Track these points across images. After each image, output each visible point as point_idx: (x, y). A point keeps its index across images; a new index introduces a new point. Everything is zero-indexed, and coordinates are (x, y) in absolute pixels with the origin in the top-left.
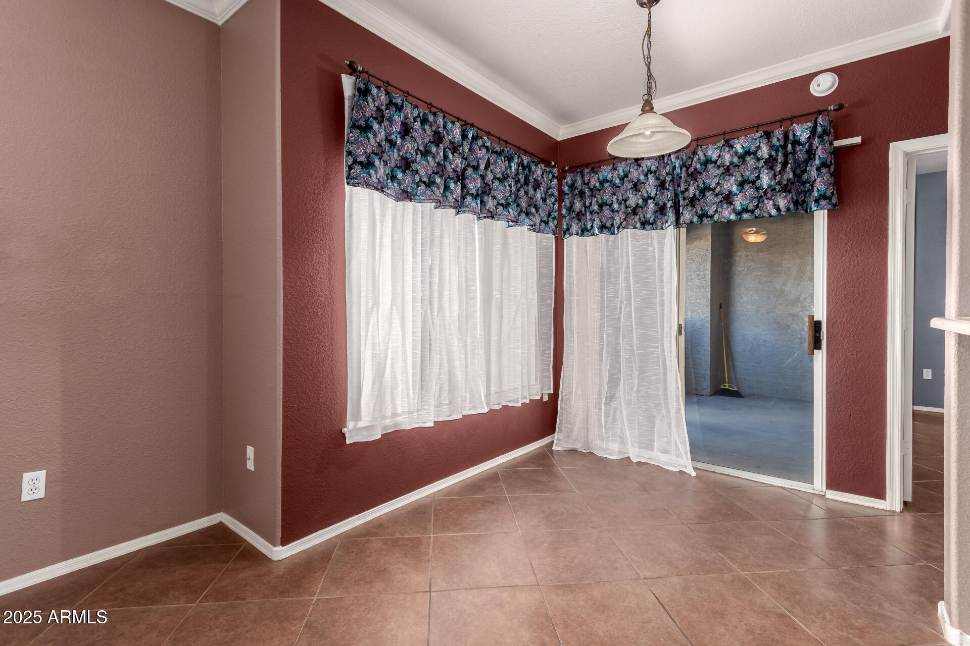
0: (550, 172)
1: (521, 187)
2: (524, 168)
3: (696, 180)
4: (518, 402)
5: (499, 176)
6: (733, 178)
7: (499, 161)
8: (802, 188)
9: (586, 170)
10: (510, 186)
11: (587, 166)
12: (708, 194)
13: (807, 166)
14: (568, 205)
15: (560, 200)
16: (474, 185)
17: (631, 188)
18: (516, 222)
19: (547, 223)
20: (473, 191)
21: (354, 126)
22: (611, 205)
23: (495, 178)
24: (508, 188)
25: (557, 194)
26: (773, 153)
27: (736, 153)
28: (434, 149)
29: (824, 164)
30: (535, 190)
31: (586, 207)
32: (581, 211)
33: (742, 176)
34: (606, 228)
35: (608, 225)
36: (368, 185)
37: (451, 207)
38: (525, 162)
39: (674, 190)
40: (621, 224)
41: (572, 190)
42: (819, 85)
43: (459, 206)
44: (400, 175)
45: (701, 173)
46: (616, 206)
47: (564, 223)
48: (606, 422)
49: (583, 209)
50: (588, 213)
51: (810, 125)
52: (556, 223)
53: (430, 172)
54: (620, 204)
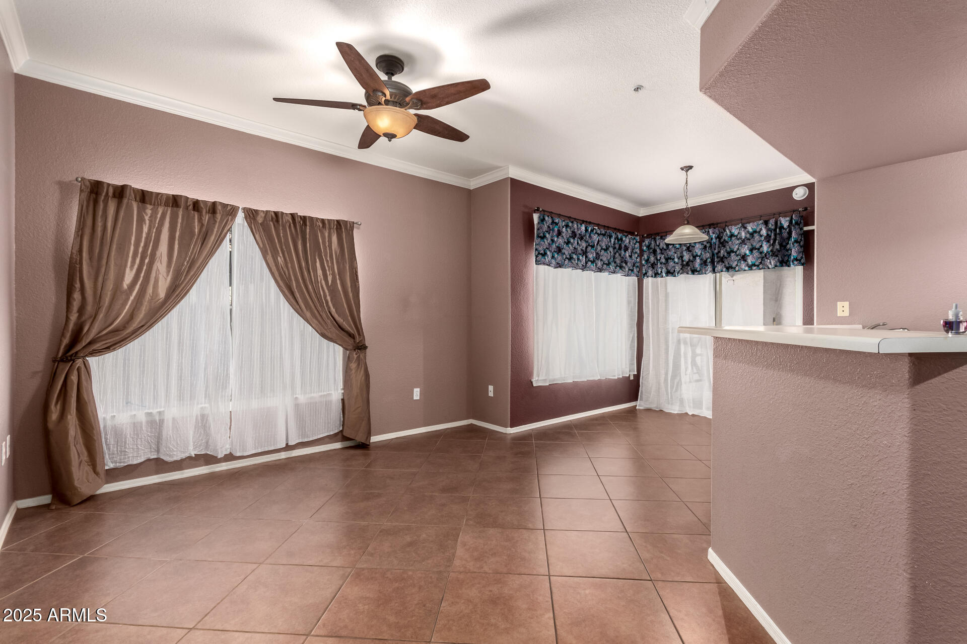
0: (634, 239)
1: (617, 252)
2: (618, 241)
3: (724, 246)
4: (615, 376)
5: (604, 247)
6: (747, 246)
7: (604, 239)
8: (787, 253)
9: (658, 238)
10: (611, 252)
11: (658, 234)
12: (733, 254)
13: (789, 240)
14: (646, 258)
15: (641, 255)
16: (591, 256)
17: (686, 250)
18: (614, 272)
19: (632, 270)
20: (592, 259)
21: (538, 237)
22: (673, 259)
23: (602, 249)
24: (609, 254)
25: (638, 252)
26: (769, 233)
27: (748, 232)
28: (572, 241)
29: (796, 241)
30: (625, 252)
31: (657, 260)
32: (654, 262)
33: (752, 245)
34: (670, 273)
35: (672, 271)
36: (544, 264)
37: (580, 269)
38: (619, 237)
39: (712, 251)
40: (679, 271)
41: (648, 249)
42: (796, 194)
43: (584, 268)
44: (556, 256)
45: (728, 242)
46: (676, 260)
47: (644, 269)
48: (671, 391)
49: (656, 262)
50: (659, 264)
51: (788, 219)
52: (638, 270)
53: (570, 252)
54: (679, 259)
